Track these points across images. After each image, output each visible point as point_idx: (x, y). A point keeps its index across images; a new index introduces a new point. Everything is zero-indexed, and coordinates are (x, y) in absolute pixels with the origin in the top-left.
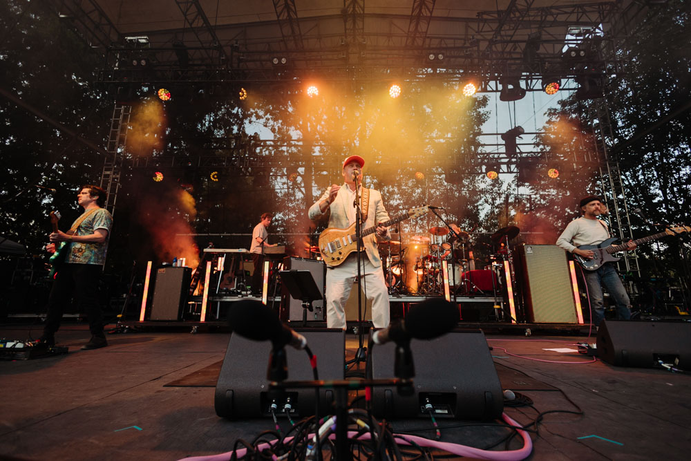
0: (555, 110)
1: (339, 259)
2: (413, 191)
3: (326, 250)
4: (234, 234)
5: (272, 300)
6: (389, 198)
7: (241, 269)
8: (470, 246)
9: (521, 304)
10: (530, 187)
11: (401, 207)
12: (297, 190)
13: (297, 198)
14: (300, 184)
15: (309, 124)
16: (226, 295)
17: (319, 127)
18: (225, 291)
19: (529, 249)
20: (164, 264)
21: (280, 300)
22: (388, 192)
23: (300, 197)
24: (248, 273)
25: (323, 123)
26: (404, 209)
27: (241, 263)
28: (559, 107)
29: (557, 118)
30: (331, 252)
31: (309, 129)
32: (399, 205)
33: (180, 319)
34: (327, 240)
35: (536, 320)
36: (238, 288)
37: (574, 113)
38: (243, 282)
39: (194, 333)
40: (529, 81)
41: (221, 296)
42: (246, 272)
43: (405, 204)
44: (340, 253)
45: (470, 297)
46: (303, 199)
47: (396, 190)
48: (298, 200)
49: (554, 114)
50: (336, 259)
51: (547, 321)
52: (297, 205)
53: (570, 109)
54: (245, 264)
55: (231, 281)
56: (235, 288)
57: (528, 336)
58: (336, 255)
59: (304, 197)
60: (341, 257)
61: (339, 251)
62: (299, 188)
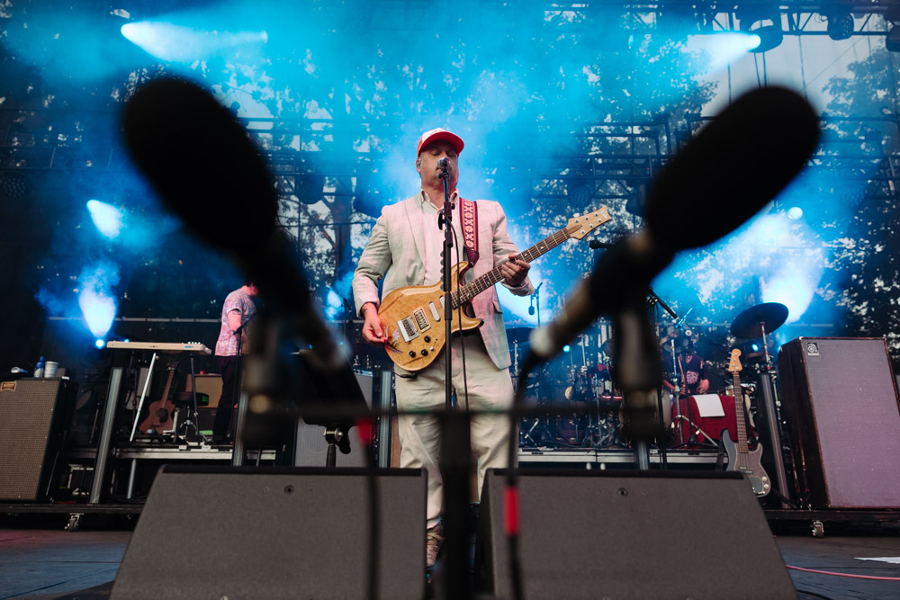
0: (845, 81)
1: (425, 353)
3: (396, 337)
4: (178, 320)
5: (256, 457)
7: (189, 389)
8: (686, 343)
9: (799, 468)
10: (801, 234)
12: (317, 235)
13: (318, 250)
15: (348, 99)
16: (151, 445)
17: (368, 105)
18: (150, 436)
19: (812, 347)
20: (15, 371)
21: (273, 457)
23: (325, 250)
24: (204, 399)
25: (376, 97)
27: (189, 376)
28: (851, 76)
29: (848, 98)
30: (407, 338)
31: (348, 109)
33: (41, 498)
34: (395, 315)
35: (834, 502)
36: (180, 431)
37: (881, 87)
38: (191, 418)
39: (73, 530)
40: (795, 16)
41: (140, 448)
42: (200, 396)
44: (428, 340)
45: (691, 454)
46: (329, 254)
48: (320, 256)
49: (843, 89)
50: (419, 354)
51: (857, 503)
52: (318, 265)
53: (874, 81)
54: (199, 381)
55: (165, 418)
56: (174, 430)
57: (817, 536)
58: (418, 347)
59: (333, 248)
60: (429, 347)
61: (425, 335)
62: (322, 230)
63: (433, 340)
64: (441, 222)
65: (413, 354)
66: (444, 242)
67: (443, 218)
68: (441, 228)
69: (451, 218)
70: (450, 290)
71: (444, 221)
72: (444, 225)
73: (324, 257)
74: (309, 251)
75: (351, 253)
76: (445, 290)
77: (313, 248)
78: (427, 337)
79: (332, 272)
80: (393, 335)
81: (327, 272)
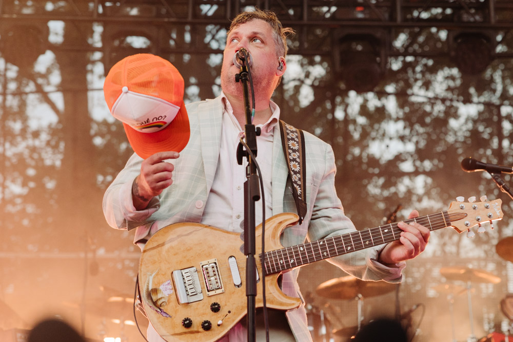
2: (451, 113)
6: (365, 135)
11: (407, 167)
12: (32, 99)
13: (33, 125)
14: (45, 76)
22: (364, 111)
23: (45, 123)
26: (416, 173)
30: (184, 298)
32: (399, 158)
43: (421, 154)
44: (215, 309)
46: (53, 131)
47: (391, 104)
48: (36, 134)
52: (33, 150)
59: (60, 122)
60: (216, 320)
61: (213, 300)
62: (39, 90)
63: (224, 310)
64: (240, 154)
65: (187, 324)
66: (246, 184)
67: (244, 149)
68: (240, 162)
69: (255, 152)
70: (254, 252)
71: (246, 154)
72: (245, 159)
73: (44, 137)
74: (17, 126)
75: (90, 128)
76: (246, 253)
77: (25, 119)
78: (215, 304)
79: (58, 163)
80: (161, 288)
81: (48, 162)
